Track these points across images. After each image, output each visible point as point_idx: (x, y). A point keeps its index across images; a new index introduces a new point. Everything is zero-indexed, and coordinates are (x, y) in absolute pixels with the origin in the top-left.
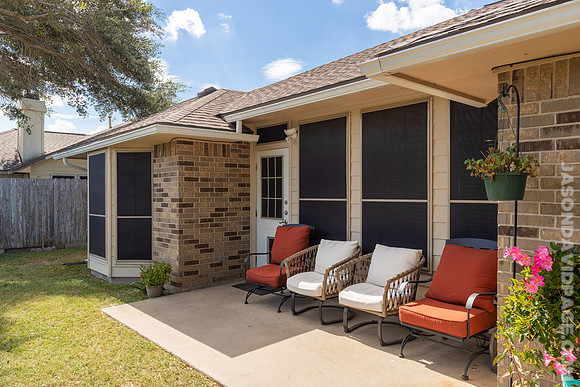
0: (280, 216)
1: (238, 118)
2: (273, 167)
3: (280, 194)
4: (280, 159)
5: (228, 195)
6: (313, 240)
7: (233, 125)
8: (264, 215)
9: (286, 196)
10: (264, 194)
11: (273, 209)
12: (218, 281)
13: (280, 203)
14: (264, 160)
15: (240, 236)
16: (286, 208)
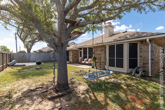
0: (81, 57)
4: (81, 51)
5: (76, 55)
9: (82, 55)
10: (80, 55)
15: (78, 59)
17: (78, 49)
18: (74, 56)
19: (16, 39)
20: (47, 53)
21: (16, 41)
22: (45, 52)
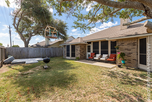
0: (90, 52)
1: (86, 41)
2: (89, 47)
3: (90, 49)
4: (90, 46)
5: (84, 50)
6: (95, 54)
7: (86, 42)
8: (88, 52)
9: (91, 50)
10: (88, 49)
11: (89, 51)
12: (83, 59)
13: (90, 51)
14: (88, 46)
15: (85, 54)
16: (91, 51)
17: (87, 43)
18: (82, 51)
19: (10, 33)
20: (45, 47)
21: (10, 35)
22: (43, 47)
